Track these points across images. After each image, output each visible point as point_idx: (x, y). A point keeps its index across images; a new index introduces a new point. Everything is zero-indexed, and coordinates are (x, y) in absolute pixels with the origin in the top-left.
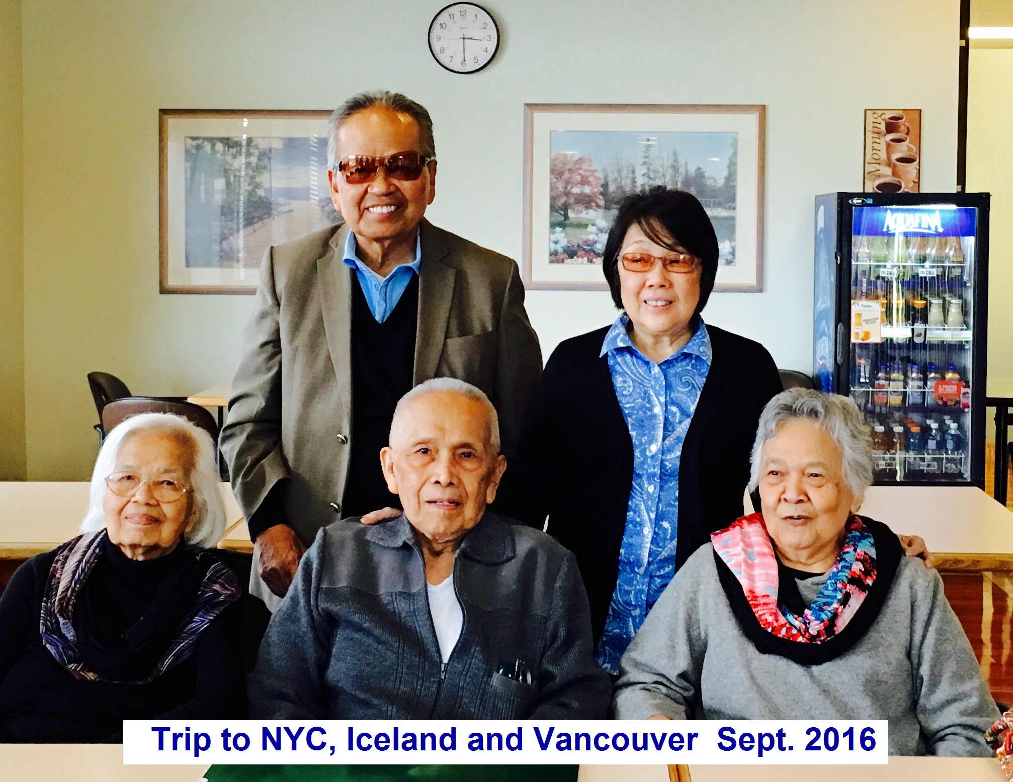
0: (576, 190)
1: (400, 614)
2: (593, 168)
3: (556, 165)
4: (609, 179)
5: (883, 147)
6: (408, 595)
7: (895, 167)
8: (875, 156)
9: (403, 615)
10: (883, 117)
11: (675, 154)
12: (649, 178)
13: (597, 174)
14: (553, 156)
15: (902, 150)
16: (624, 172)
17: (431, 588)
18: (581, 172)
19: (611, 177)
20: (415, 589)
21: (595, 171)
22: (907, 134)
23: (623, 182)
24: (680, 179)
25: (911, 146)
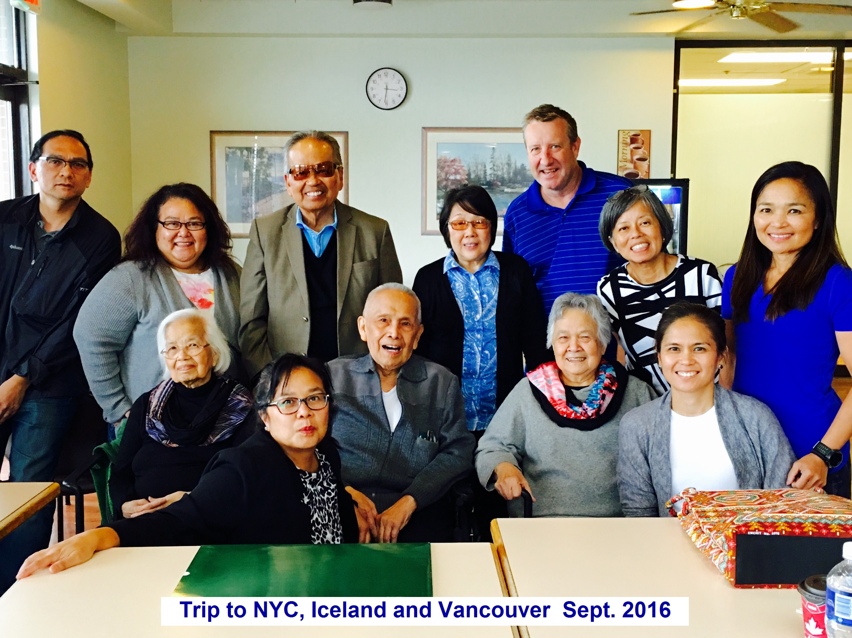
0: (452, 177)
1: (368, 407)
2: (462, 164)
3: (440, 163)
4: (471, 171)
5: (629, 152)
6: (372, 397)
7: (635, 163)
8: (625, 158)
9: (370, 408)
10: (629, 134)
11: (509, 156)
12: (494, 170)
13: (464, 168)
14: (439, 157)
15: (639, 154)
16: (480, 167)
17: (384, 394)
18: (455, 167)
19: (472, 169)
20: (375, 395)
21: (463, 166)
22: (643, 144)
23: (479, 173)
24: (512, 171)
25: (645, 151)
